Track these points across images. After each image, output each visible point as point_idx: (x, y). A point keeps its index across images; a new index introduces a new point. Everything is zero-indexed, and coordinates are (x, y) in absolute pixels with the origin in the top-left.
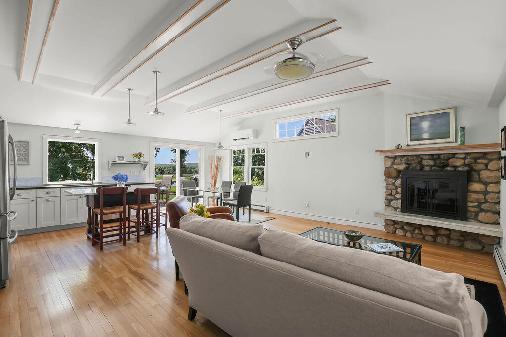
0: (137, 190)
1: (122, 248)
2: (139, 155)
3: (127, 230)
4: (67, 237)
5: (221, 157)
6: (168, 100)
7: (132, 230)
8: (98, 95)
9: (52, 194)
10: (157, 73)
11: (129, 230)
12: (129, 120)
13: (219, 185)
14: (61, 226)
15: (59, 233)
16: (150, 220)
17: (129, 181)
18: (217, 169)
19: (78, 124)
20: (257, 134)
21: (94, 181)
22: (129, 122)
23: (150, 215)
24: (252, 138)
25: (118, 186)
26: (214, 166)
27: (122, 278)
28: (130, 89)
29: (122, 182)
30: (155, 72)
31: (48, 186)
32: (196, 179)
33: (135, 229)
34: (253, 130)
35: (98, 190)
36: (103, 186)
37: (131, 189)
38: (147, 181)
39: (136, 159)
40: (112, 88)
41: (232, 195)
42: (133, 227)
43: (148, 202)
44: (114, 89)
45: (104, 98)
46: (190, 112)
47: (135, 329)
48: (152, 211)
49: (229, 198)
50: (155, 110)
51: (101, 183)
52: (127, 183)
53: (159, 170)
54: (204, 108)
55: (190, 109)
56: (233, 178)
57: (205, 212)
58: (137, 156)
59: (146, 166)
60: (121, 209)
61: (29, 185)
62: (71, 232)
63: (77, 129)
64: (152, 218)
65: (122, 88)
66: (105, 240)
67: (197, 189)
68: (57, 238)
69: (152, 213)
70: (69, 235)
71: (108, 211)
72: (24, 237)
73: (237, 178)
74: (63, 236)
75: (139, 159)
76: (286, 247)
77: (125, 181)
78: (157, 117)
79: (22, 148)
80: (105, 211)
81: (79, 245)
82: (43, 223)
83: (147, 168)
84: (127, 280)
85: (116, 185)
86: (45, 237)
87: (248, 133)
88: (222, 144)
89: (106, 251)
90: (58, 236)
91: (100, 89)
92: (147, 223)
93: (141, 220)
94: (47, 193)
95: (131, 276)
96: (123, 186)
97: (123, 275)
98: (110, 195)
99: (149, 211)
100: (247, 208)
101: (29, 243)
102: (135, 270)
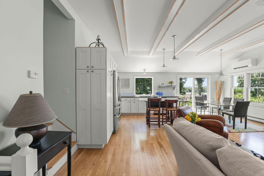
0: (166, 100)
1: (158, 128)
2: (171, 82)
3: (161, 120)
4: (139, 118)
5: (224, 82)
6: (184, 51)
7: (164, 120)
8: (151, 56)
9: (136, 100)
10: (175, 37)
11: (163, 120)
12: (164, 65)
13: (221, 100)
14: (139, 113)
15: (137, 116)
16: (173, 117)
17: (164, 95)
18: (220, 89)
19: (145, 70)
20: (256, 62)
21: (151, 95)
22: (164, 66)
23: (173, 114)
24: (251, 65)
25: (158, 98)
26: (218, 88)
27: (153, 144)
28: (164, 49)
29: (160, 96)
30: (174, 36)
31: (135, 97)
32: (206, 96)
33: (165, 120)
34: (251, 59)
35: (148, 99)
36: (154, 97)
37: (163, 100)
38: (176, 96)
39: (170, 85)
40: (155, 50)
41: (231, 108)
42: (164, 119)
43: (173, 107)
44: (156, 50)
45: (154, 56)
46: (200, 55)
47: (149, 173)
48: (174, 112)
49: (228, 110)
50: (174, 57)
51: (154, 96)
52: (162, 96)
53: (189, 90)
54: (208, 50)
55: (199, 53)
56: (233, 96)
57: (196, 117)
58: (170, 83)
59: (175, 88)
60: (158, 109)
61: (129, 96)
62: (141, 116)
63: (145, 72)
64: (174, 116)
65: (159, 49)
66: (151, 123)
67: (205, 102)
68: (136, 118)
69: (174, 113)
70: (140, 117)
71: (153, 110)
72: (127, 116)
73: (240, 96)
74: (138, 118)
75: (171, 84)
76: (242, 172)
77: (161, 95)
78: (175, 61)
79: (127, 81)
80: (151, 109)
81: (142, 123)
82: (133, 111)
83: (175, 89)
84: (155, 146)
85: (157, 97)
86: (133, 117)
87: (248, 62)
88: (222, 73)
89: (151, 128)
90: (137, 118)
91: (151, 52)
92: (172, 118)
93: (170, 116)
94: (134, 99)
95: (157, 144)
96: (161, 98)
97: (154, 142)
98: (155, 102)
99: (173, 112)
100: (244, 118)
101: (127, 118)
102: (160, 141)
